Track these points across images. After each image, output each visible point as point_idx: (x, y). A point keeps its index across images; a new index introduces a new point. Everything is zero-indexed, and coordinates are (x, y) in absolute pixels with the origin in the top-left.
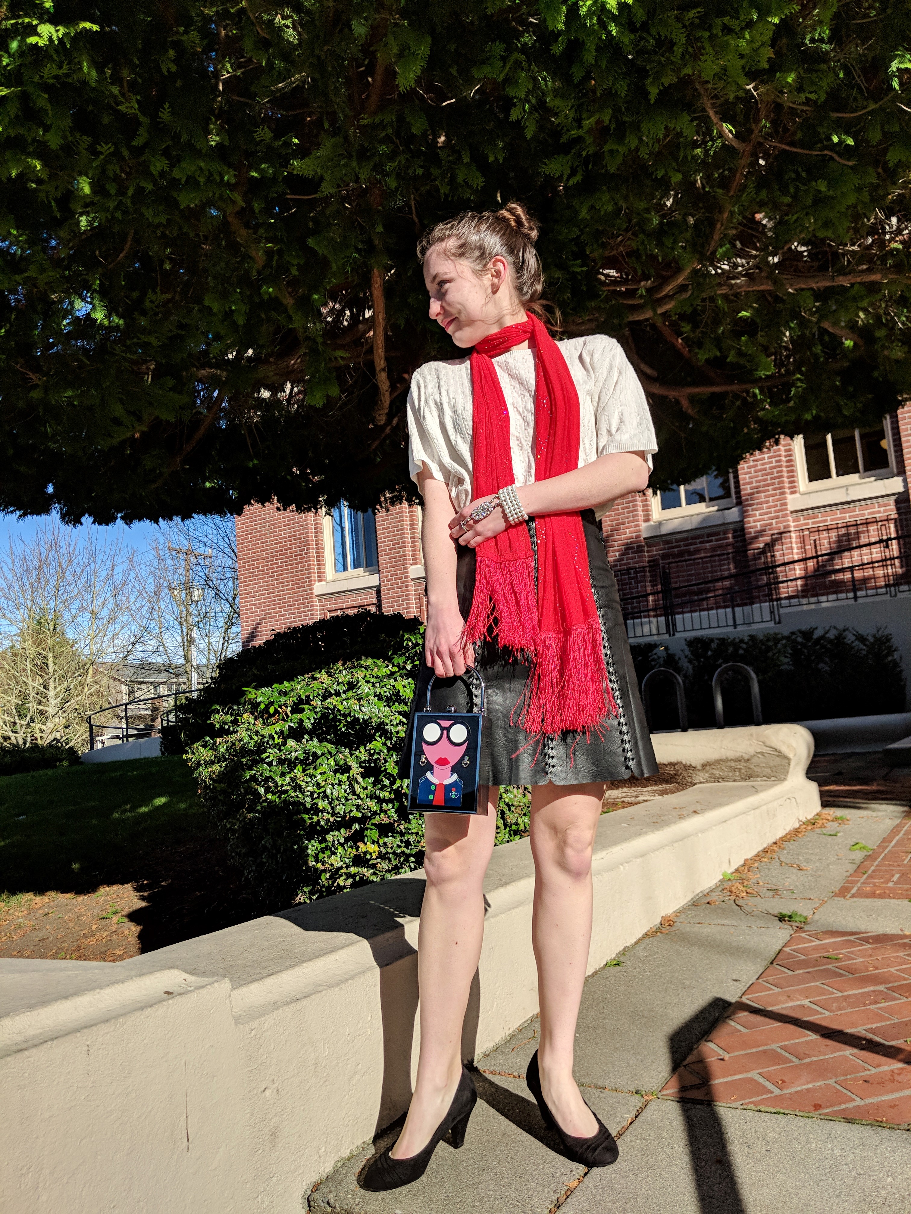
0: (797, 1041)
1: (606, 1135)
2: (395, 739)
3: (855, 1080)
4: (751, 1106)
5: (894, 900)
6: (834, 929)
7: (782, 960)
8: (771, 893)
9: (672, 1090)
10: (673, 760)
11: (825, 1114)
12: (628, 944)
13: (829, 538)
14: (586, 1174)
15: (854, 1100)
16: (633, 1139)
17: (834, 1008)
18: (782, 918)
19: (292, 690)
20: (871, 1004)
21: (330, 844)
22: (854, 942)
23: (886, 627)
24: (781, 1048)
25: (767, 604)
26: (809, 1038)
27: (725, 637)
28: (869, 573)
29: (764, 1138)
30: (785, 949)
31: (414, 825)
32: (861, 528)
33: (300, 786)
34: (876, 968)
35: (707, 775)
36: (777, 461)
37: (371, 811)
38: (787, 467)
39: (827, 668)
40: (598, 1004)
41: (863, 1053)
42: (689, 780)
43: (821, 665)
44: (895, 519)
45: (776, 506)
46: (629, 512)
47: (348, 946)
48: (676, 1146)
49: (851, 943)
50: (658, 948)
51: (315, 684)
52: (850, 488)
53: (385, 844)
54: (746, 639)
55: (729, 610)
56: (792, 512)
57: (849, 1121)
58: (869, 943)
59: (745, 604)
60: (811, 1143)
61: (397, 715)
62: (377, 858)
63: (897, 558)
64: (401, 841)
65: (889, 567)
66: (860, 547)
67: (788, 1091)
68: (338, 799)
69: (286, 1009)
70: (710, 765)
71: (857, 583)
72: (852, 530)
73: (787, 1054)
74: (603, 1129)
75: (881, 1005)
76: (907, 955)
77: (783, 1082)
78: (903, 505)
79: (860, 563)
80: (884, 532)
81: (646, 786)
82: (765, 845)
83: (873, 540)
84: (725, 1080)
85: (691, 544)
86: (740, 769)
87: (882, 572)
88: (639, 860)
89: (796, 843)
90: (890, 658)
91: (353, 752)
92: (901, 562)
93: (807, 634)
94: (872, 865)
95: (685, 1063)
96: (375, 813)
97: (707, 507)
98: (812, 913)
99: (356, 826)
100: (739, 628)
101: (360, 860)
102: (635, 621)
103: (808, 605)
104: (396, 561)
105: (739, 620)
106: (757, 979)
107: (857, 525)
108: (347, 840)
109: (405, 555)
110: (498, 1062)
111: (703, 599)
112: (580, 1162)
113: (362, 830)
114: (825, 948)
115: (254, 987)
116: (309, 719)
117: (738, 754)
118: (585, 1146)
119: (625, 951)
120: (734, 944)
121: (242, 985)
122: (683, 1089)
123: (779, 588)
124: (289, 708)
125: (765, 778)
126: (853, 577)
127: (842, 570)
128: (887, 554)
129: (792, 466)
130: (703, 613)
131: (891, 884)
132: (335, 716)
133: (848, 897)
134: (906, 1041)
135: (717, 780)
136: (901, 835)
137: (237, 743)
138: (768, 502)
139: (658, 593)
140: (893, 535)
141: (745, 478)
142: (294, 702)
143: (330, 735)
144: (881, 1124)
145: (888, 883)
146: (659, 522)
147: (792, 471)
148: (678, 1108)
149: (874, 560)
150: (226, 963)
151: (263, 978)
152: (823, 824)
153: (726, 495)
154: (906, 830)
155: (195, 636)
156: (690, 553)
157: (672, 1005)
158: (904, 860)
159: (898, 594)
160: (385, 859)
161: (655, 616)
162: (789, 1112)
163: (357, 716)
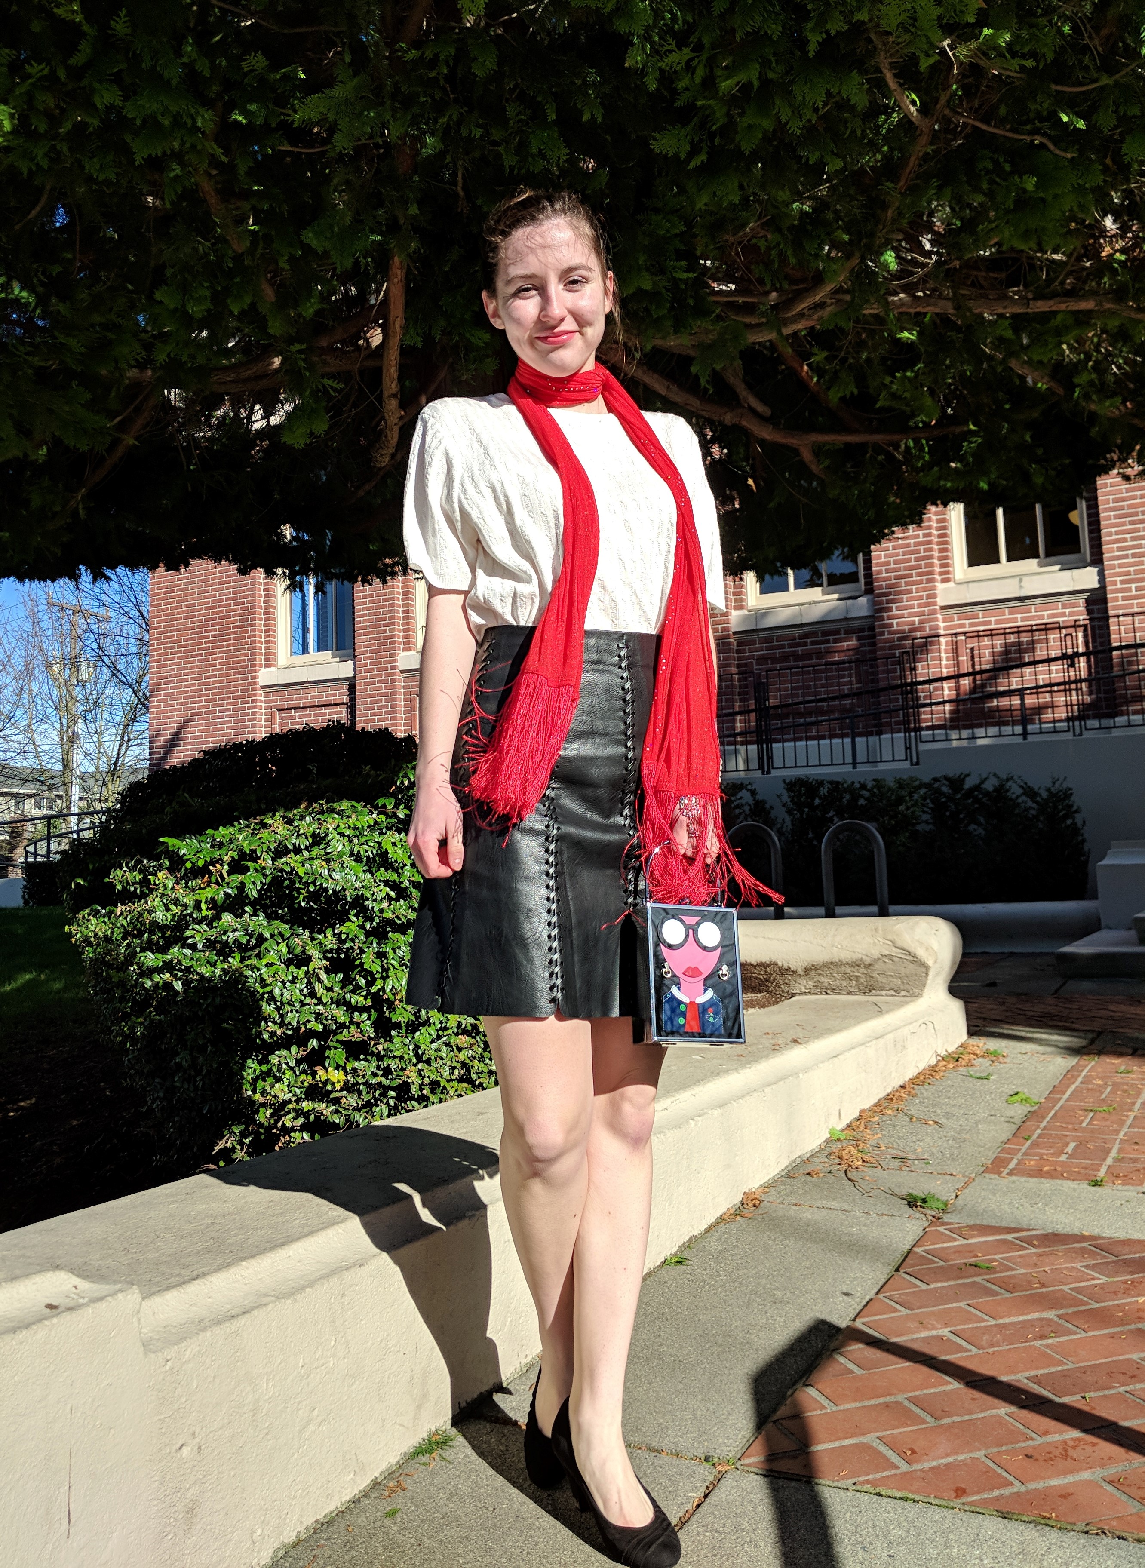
0: (932, 1390)
1: (665, 1524)
2: (377, 920)
3: (1014, 1452)
4: (867, 1487)
5: (1069, 1182)
6: (985, 1223)
7: (913, 1266)
8: (896, 1164)
9: (756, 1458)
10: (765, 959)
11: (971, 1504)
12: (696, 1233)
13: (993, 646)
15: (1011, 1484)
16: (701, 1530)
17: (984, 1343)
18: (912, 1202)
19: (231, 841)
20: (1035, 1339)
21: (275, 1069)
22: (1012, 1242)
23: (1065, 778)
24: (909, 1399)
25: (902, 735)
26: (950, 1387)
27: (840, 780)
28: (1046, 698)
29: (885, 1537)
30: (915, 1249)
31: (397, 1045)
32: (1037, 636)
34: (1043, 1285)
35: (812, 983)
36: (926, 536)
37: (336, 1023)
38: (939, 544)
39: (981, 831)
40: (653, 1322)
41: (1025, 1414)
42: (786, 989)
43: (972, 827)
44: (1085, 626)
45: (921, 598)
47: (306, 1236)
48: (762, 1544)
49: (1008, 1245)
50: (738, 1240)
51: (265, 834)
52: (1025, 579)
53: (354, 1070)
54: (870, 784)
55: (848, 740)
56: (943, 608)
57: (1004, 1516)
58: (1034, 1246)
59: (871, 734)
60: (952, 1547)
61: (382, 887)
62: (342, 1090)
63: (1085, 680)
64: (378, 1067)
65: (1074, 693)
66: (1035, 663)
67: (920, 1467)
68: (290, 1003)
69: (217, 1330)
70: (816, 969)
71: (1028, 712)
72: (1025, 638)
73: (918, 1411)
74: (660, 1515)
75: (1050, 1341)
76: (1085, 1267)
77: (913, 1452)
78: (1095, 607)
79: (1033, 685)
80: (1069, 643)
82: (889, 1090)
83: (1053, 654)
84: (831, 1445)
85: (800, 645)
86: (858, 978)
87: (1064, 699)
88: (716, 1112)
89: (932, 1089)
90: (1069, 822)
91: (316, 936)
92: (1090, 687)
93: (956, 783)
94: (1038, 1127)
95: (775, 1418)
96: (342, 1026)
97: (824, 594)
98: (954, 1196)
99: (314, 1043)
100: (860, 768)
101: (316, 1092)
103: (958, 740)
104: (380, 645)
105: (861, 756)
106: (877, 1293)
107: (1032, 631)
108: (299, 1062)
109: (393, 637)
111: (812, 724)
113: (323, 1049)
114: (970, 1250)
115: (171, 1296)
116: (254, 883)
117: (856, 956)
118: (635, 1541)
119: (692, 1242)
121: (154, 1294)
122: (772, 1457)
123: (919, 714)
124: (226, 867)
125: (892, 992)
126: (1023, 704)
127: (1009, 693)
128: (1072, 674)
129: (946, 542)
131: (1063, 1158)
132: (293, 883)
133: (1003, 1174)
134: (1084, 1398)
135: (825, 991)
136: (1077, 1083)
137: (146, 915)
138: (910, 592)
139: (749, 712)
140: (1081, 650)
141: (879, 557)
142: (233, 858)
143: (283, 909)
144: (1048, 1522)
145: (1059, 1156)
146: (757, 611)
147: (946, 550)
148: (765, 1486)
149: (1053, 681)
150: (130, 1256)
151: (184, 1283)
152: (970, 1060)
153: (852, 578)
154: (1085, 1076)
155: (80, 732)
156: (797, 657)
157: (758, 1328)
158: (1082, 1121)
159: (1084, 732)
160: (353, 1092)
161: (742, 743)
162: (921, 1498)
163: (324, 885)
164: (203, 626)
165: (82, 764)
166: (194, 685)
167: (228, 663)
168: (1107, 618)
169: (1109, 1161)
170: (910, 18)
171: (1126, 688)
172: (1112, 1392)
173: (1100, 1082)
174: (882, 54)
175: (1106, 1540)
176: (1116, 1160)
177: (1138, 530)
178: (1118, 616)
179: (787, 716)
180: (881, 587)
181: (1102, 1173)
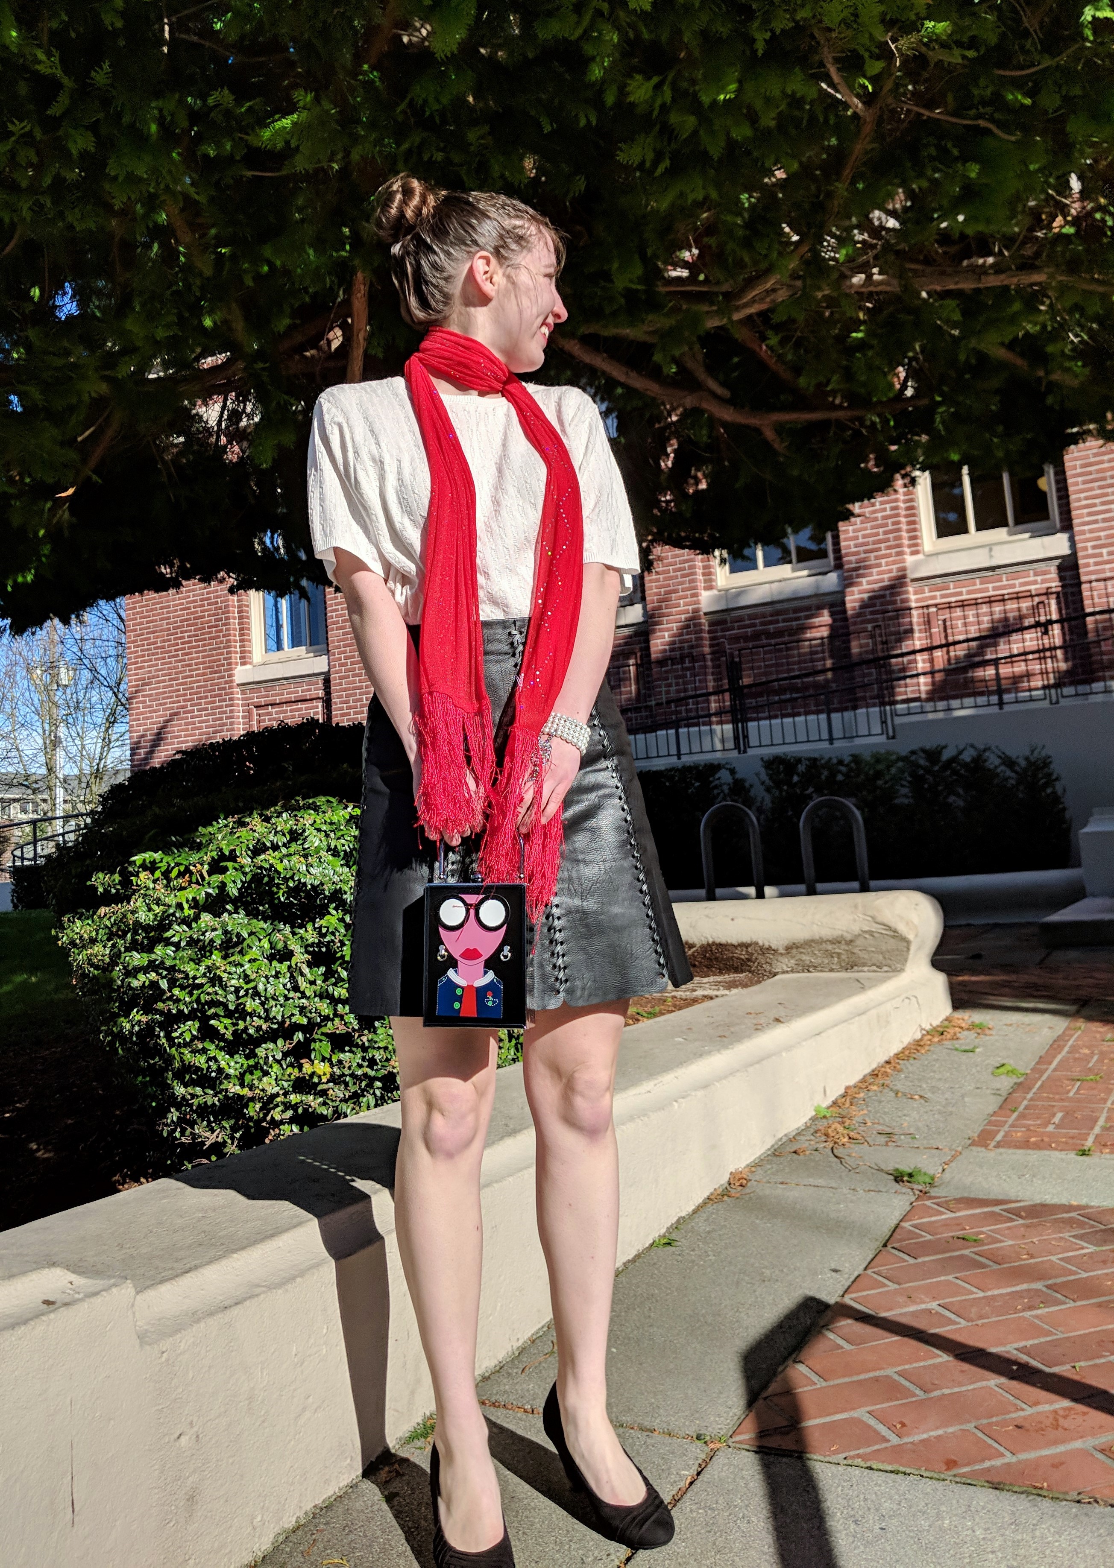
0: (922, 1364)
1: (657, 1502)
3: (1004, 1423)
4: (859, 1461)
5: (1056, 1153)
6: (972, 1196)
7: (901, 1240)
8: (882, 1139)
9: (747, 1435)
10: (746, 939)
11: (963, 1475)
12: (683, 1214)
14: (628, 1559)
15: (1002, 1455)
16: (694, 1507)
17: (973, 1315)
18: (898, 1177)
19: (210, 841)
20: (1024, 1310)
21: (262, 1062)
22: (1000, 1215)
23: (1043, 746)
24: (899, 1373)
25: (877, 709)
26: (939, 1360)
27: (816, 755)
28: (1020, 668)
29: (877, 1510)
30: (903, 1224)
31: (381, 1035)
32: (1008, 605)
33: (220, 978)
34: (1032, 1256)
35: (793, 961)
36: (892, 509)
37: (320, 1016)
38: (906, 516)
39: (961, 803)
41: (1014, 1384)
42: (768, 968)
43: (952, 799)
44: (1058, 593)
45: (891, 571)
46: (683, 576)
47: (295, 1227)
48: (754, 1519)
49: (995, 1218)
50: (725, 1220)
51: (243, 832)
52: (994, 548)
53: (340, 1062)
54: (847, 759)
55: (823, 717)
56: (914, 580)
57: (996, 1486)
58: (1021, 1217)
59: (846, 709)
60: (943, 1519)
62: (328, 1081)
63: (1060, 648)
64: (363, 1059)
65: (1049, 660)
67: (910, 1440)
68: (274, 998)
69: (210, 1321)
70: (797, 948)
71: (1003, 682)
73: (907, 1384)
74: (652, 1493)
75: (1039, 1312)
76: (1073, 1236)
77: (903, 1425)
78: (1068, 573)
79: (1008, 654)
80: (1041, 611)
81: (708, 976)
82: (874, 1066)
84: (821, 1420)
85: (771, 623)
86: (839, 954)
87: (1038, 667)
88: (700, 1093)
89: (917, 1063)
90: (1049, 790)
91: (297, 930)
92: (1066, 654)
93: (933, 755)
94: (1025, 1098)
95: (765, 1394)
96: (327, 1018)
97: (793, 571)
98: (940, 1170)
99: (299, 1036)
100: (837, 744)
101: (303, 1085)
102: (691, 729)
103: (933, 712)
105: (837, 733)
106: (865, 1269)
107: (1003, 600)
108: (285, 1055)
110: (502, 1388)
111: (786, 701)
112: (621, 1540)
113: (308, 1041)
114: (958, 1223)
115: (165, 1289)
116: (234, 882)
117: (836, 933)
118: (629, 1518)
119: (680, 1223)
120: (833, 1215)
121: (148, 1287)
122: (762, 1434)
123: (893, 687)
124: (206, 867)
125: (874, 968)
126: (997, 674)
127: (982, 663)
128: (1046, 641)
129: (914, 515)
130: (785, 720)
131: (1051, 1128)
132: (272, 879)
133: (990, 1147)
134: (1074, 1367)
135: (807, 968)
136: (1064, 1053)
137: (129, 916)
138: (879, 565)
139: (723, 692)
140: (1055, 617)
141: (847, 532)
142: (213, 858)
143: (263, 905)
144: (1040, 1492)
145: (1046, 1126)
146: (727, 590)
147: (914, 523)
148: (756, 1462)
149: (1027, 650)
150: (124, 1251)
151: (177, 1276)
152: (955, 1034)
153: (823, 554)
154: (1072, 1046)
155: (62, 736)
156: (769, 635)
157: (747, 1306)
158: (1069, 1091)
159: (1061, 700)
160: (339, 1083)
161: (718, 723)
162: (912, 1471)
163: (303, 880)
164: (178, 627)
165: (66, 768)
166: (172, 686)
167: (204, 663)
168: (1080, 584)
169: (1097, 1130)
170: (852, 14)
171: (1102, 653)
172: (1103, 1360)
173: (1087, 1051)
174: (826, 49)
175: (1099, 1509)
176: (1104, 1129)
177: (1107, 495)
178: (1090, 582)
179: (761, 695)
180: (850, 562)
181: (1089, 1143)
